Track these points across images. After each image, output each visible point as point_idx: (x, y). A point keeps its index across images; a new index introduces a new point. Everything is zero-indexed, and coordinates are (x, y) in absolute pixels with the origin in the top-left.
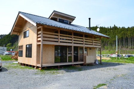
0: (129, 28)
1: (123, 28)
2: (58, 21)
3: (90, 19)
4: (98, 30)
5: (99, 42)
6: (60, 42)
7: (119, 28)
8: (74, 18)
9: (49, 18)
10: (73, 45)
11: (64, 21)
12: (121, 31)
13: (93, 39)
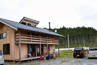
0: (74, 28)
1: (70, 29)
2: (27, 25)
3: (49, 23)
4: (56, 31)
5: (57, 40)
6: (32, 41)
7: (67, 28)
8: (38, 22)
9: (20, 23)
10: (40, 43)
11: (32, 25)
12: (69, 31)
13: (53, 38)
